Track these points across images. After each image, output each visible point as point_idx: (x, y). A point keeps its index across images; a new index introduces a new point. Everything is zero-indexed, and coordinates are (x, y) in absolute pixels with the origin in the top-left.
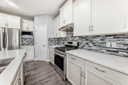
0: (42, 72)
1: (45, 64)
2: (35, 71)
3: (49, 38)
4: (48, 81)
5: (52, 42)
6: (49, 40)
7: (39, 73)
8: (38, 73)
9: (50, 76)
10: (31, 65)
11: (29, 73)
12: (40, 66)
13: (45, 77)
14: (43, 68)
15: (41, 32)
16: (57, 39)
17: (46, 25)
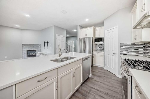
0: (104, 83)
1: (113, 78)
2: (98, 78)
3: (121, 44)
4: (103, 97)
5: (127, 49)
6: (121, 46)
7: (101, 83)
8: (99, 82)
9: (109, 95)
10: (99, 71)
11: (93, 77)
12: (106, 77)
13: (103, 90)
14: (108, 81)
15: (111, 37)
16: (141, 45)
17: (117, 26)
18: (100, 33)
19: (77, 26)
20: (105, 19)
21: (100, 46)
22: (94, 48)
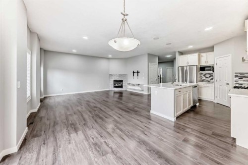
5: (243, 79)
6: (236, 76)
15: (223, 65)
17: (231, 55)
18: (207, 59)
19: (175, 52)
20: (216, 44)
21: (208, 76)
22: (199, 79)
